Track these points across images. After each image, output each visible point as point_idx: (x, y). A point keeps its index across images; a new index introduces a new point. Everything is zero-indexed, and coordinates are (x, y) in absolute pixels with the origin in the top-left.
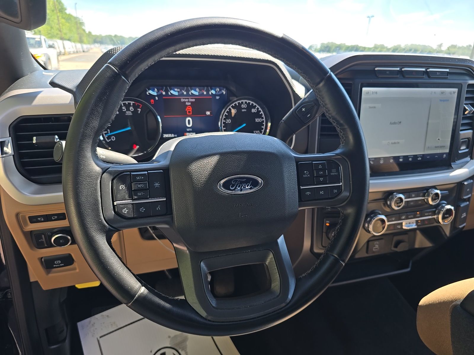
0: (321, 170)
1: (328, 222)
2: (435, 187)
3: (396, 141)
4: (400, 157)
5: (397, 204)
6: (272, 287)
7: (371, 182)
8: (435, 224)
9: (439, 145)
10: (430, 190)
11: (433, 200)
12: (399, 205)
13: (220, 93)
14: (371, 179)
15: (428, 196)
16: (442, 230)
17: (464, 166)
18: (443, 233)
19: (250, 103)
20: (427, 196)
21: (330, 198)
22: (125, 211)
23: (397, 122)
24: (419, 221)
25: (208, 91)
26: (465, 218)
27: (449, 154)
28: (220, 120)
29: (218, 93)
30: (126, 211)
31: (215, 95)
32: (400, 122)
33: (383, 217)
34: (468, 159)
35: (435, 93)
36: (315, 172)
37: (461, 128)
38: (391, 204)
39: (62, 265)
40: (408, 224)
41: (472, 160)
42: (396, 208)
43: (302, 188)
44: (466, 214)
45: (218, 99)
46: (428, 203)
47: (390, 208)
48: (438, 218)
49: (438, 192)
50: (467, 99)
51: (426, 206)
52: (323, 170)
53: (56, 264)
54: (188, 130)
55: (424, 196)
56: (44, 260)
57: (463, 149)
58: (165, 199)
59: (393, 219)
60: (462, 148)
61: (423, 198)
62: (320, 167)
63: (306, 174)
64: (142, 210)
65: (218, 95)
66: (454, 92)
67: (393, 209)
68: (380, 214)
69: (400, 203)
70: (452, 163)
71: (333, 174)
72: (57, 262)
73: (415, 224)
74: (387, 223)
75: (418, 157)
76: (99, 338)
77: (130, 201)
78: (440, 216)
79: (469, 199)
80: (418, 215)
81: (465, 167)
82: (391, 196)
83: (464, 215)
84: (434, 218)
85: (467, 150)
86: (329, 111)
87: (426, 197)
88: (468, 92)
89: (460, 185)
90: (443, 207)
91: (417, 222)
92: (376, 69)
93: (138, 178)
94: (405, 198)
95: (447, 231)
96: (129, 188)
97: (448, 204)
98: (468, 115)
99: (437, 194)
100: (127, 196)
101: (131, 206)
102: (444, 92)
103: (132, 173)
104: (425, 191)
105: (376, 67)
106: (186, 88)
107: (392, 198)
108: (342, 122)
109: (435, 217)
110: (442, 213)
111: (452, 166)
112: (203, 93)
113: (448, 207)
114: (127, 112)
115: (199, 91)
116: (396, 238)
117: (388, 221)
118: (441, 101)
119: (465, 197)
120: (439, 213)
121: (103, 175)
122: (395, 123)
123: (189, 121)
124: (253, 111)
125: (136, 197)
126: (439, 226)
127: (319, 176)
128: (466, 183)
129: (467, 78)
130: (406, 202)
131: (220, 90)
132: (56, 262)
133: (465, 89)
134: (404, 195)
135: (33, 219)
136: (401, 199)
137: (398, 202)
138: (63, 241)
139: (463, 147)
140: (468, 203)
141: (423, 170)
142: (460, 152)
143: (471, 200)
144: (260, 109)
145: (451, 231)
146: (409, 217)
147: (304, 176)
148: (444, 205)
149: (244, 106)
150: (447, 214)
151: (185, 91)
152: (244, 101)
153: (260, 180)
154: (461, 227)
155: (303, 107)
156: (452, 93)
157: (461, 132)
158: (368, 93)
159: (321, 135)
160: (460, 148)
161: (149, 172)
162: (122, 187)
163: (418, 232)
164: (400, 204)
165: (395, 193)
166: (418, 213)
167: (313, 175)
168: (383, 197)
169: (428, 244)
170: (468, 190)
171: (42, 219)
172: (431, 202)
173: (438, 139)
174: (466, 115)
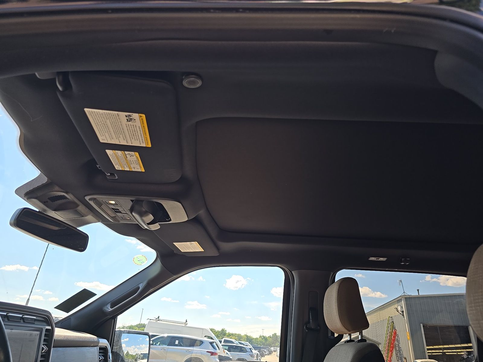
35: (26, 334)
50: (44, 340)
88: (45, 335)
98: (44, 353)
118: (29, 341)
156: (36, 335)
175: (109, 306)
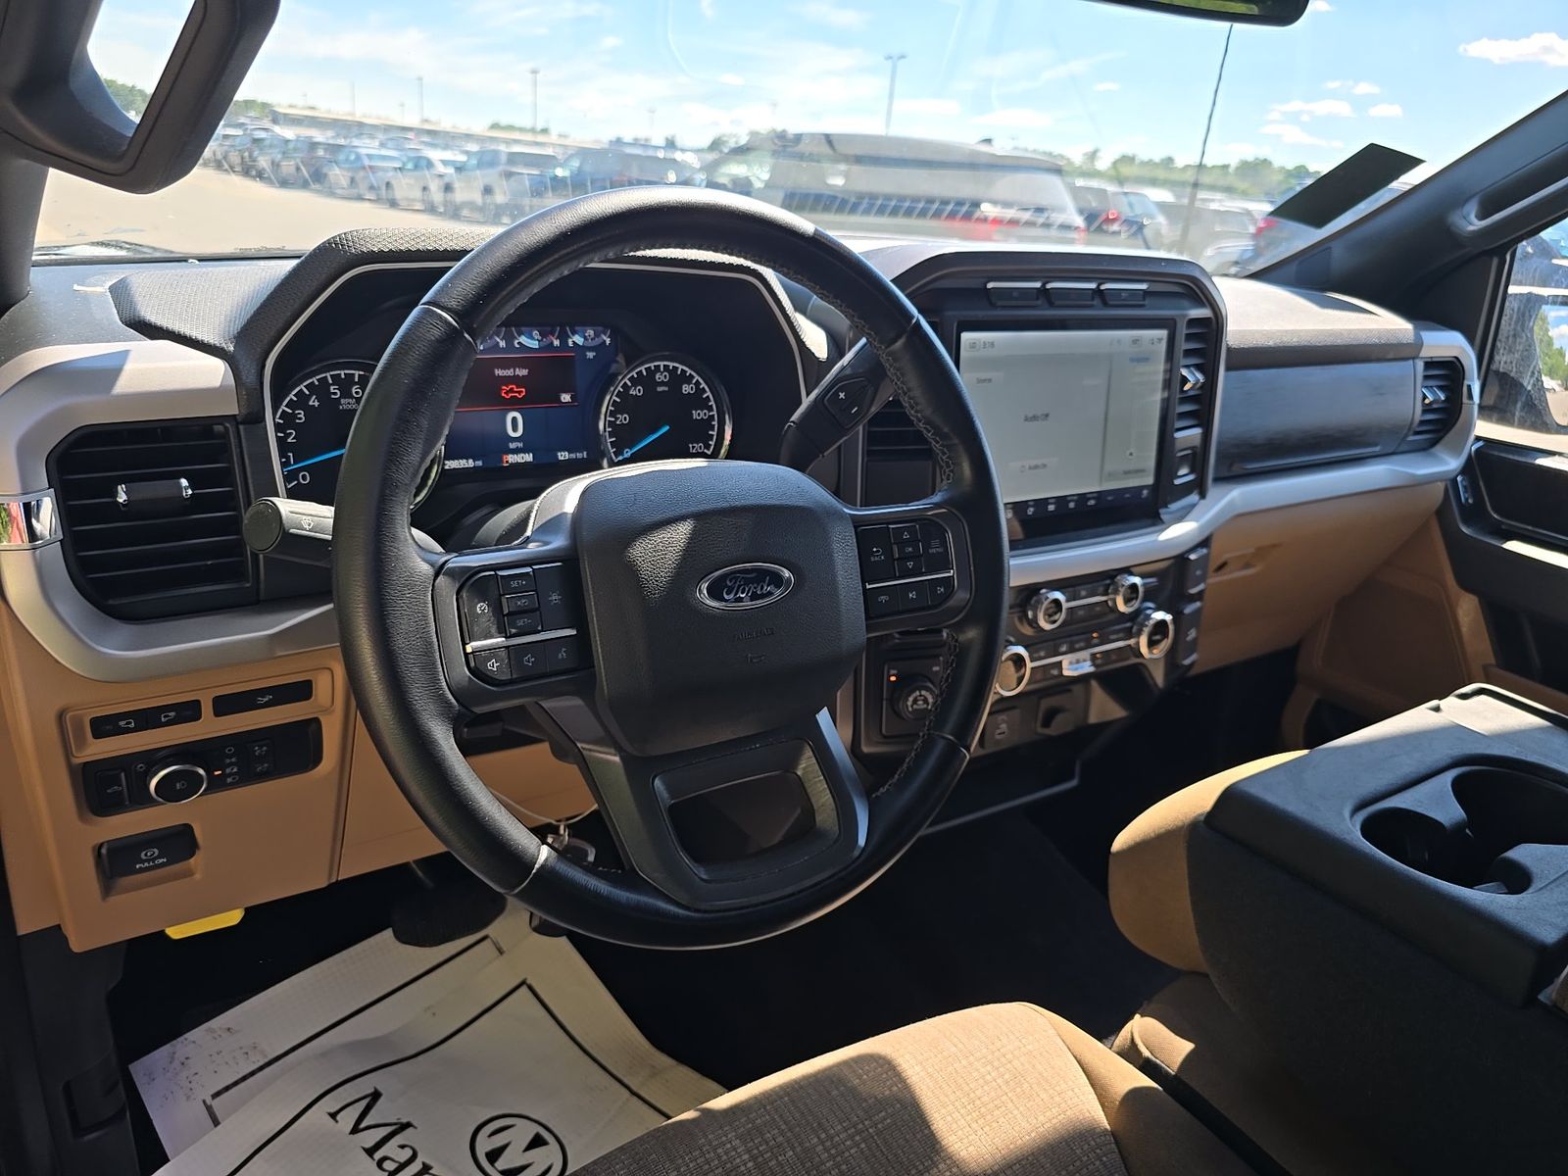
0: (907, 543)
1: (895, 672)
2: (1128, 571)
3: (1039, 462)
4: (1050, 501)
5: (1050, 616)
6: (818, 824)
7: (1012, 562)
8: (1134, 661)
9: (1131, 467)
10: (1119, 578)
11: (1127, 601)
12: (1052, 619)
13: (597, 341)
14: (1012, 557)
15: (1116, 592)
16: (1147, 674)
17: (1186, 515)
18: (1151, 682)
19: (677, 368)
20: (1112, 593)
21: (930, 608)
22: (493, 666)
23: (1039, 414)
24: (1098, 656)
25: (564, 338)
26: (1195, 640)
27: (1155, 488)
28: (602, 417)
29: (590, 343)
30: (495, 665)
31: (584, 348)
32: (1047, 415)
33: (1020, 650)
34: (1194, 497)
35: (1119, 341)
36: (895, 548)
37: (1178, 425)
38: (1035, 616)
39: (161, 861)
40: (1075, 665)
41: (1202, 501)
42: (1047, 627)
43: (868, 587)
44: (1198, 632)
45: (591, 357)
46: (1114, 609)
47: (1034, 628)
48: (1138, 643)
49: (1137, 580)
50: (1188, 353)
51: (1111, 617)
52: (913, 542)
53: (143, 862)
54: (512, 446)
55: (1106, 593)
56: (108, 850)
57: (1184, 475)
58: (574, 632)
59: (1042, 654)
60: (1181, 473)
61: (1104, 598)
62: (906, 536)
63: (878, 555)
64: (529, 660)
65: (591, 349)
66: (1160, 340)
67: (1042, 630)
68: (1012, 644)
69: (1056, 613)
70: (1162, 511)
71: (934, 551)
72: (149, 854)
73: (1089, 663)
74: (1029, 665)
75: (1089, 499)
76: (209, 1101)
77: (500, 640)
78: (1143, 640)
79: (1200, 596)
80: (1096, 641)
81: (1188, 518)
82: (1035, 598)
83: (1192, 634)
84: (1129, 645)
85: (1191, 477)
86: (917, 404)
87: (1112, 596)
88: (1189, 337)
89: (1181, 561)
90: (1148, 617)
91: (1093, 657)
92: (990, 285)
93: (514, 584)
94: (1068, 601)
95: (1159, 676)
96: (497, 608)
97: (1157, 609)
98: (1192, 393)
99: (1134, 587)
100: (493, 630)
101: (503, 653)
102: (1137, 340)
103: (500, 573)
104: (1108, 582)
105: (989, 282)
106: (504, 329)
107: (1039, 602)
108: (946, 430)
109: (1132, 642)
110: (1146, 630)
111: (1162, 517)
112: (552, 343)
113: (1159, 615)
114: (343, 401)
115: (540, 338)
116: (1046, 703)
117: (1032, 660)
118: (1132, 360)
119: (1194, 591)
120: (1139, 633)
121: (437, 581)
122: (1035, 418)
123: (514, 420)
124: (686, 389)
125: (513, 631)
126: (1141, 664)
127: (904, 558)
128: (1193, 557)
129: (1185, 303)
130: (1070, 609)
131: (597, 335)
132: (146, 855)
133: (1183, 331)
134: (1063, 593)
135: (104, 727)
136: (1056, 602)
137: (1051, 611)
138: (183, 785)
139: (1183, 471)
140: (1198, 604)
141: (1101, 530)
142: (1177, 482)
143: (1206, 596)
144: (703, 385)
145: (1167, 675)
146: (1077, 646)
147: (872, 559)
148: (1148, 612)
149: (662, 378)
150: (1156, 634)
151: (502, 340)
152: (662, 364)
153: (787, 574)
154: (1187, 662)
155: (841, 389)
156: (1155, 340)
157: (1178, 435)
158: (973, 345)
159: (869, 453)
160: (1177, 470)
161: (534, 567)
162: (481, 607)
163: (1094, 683)
164: (1056, 617)
165: (1044, 591)
166: (1095, 635)
167: (893, 555)
168: (1018, 601)
169: (1116, 711)
170: (1198, 573)
171: (131, 723)
172: (1122, 607)
173: (1128, 453)
174: (1186, 391)
175: (1472, 209)
